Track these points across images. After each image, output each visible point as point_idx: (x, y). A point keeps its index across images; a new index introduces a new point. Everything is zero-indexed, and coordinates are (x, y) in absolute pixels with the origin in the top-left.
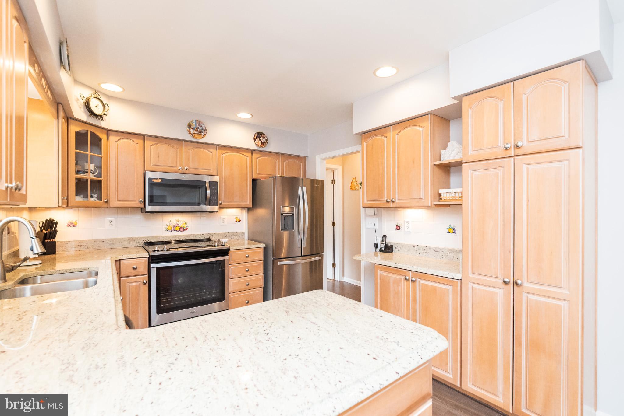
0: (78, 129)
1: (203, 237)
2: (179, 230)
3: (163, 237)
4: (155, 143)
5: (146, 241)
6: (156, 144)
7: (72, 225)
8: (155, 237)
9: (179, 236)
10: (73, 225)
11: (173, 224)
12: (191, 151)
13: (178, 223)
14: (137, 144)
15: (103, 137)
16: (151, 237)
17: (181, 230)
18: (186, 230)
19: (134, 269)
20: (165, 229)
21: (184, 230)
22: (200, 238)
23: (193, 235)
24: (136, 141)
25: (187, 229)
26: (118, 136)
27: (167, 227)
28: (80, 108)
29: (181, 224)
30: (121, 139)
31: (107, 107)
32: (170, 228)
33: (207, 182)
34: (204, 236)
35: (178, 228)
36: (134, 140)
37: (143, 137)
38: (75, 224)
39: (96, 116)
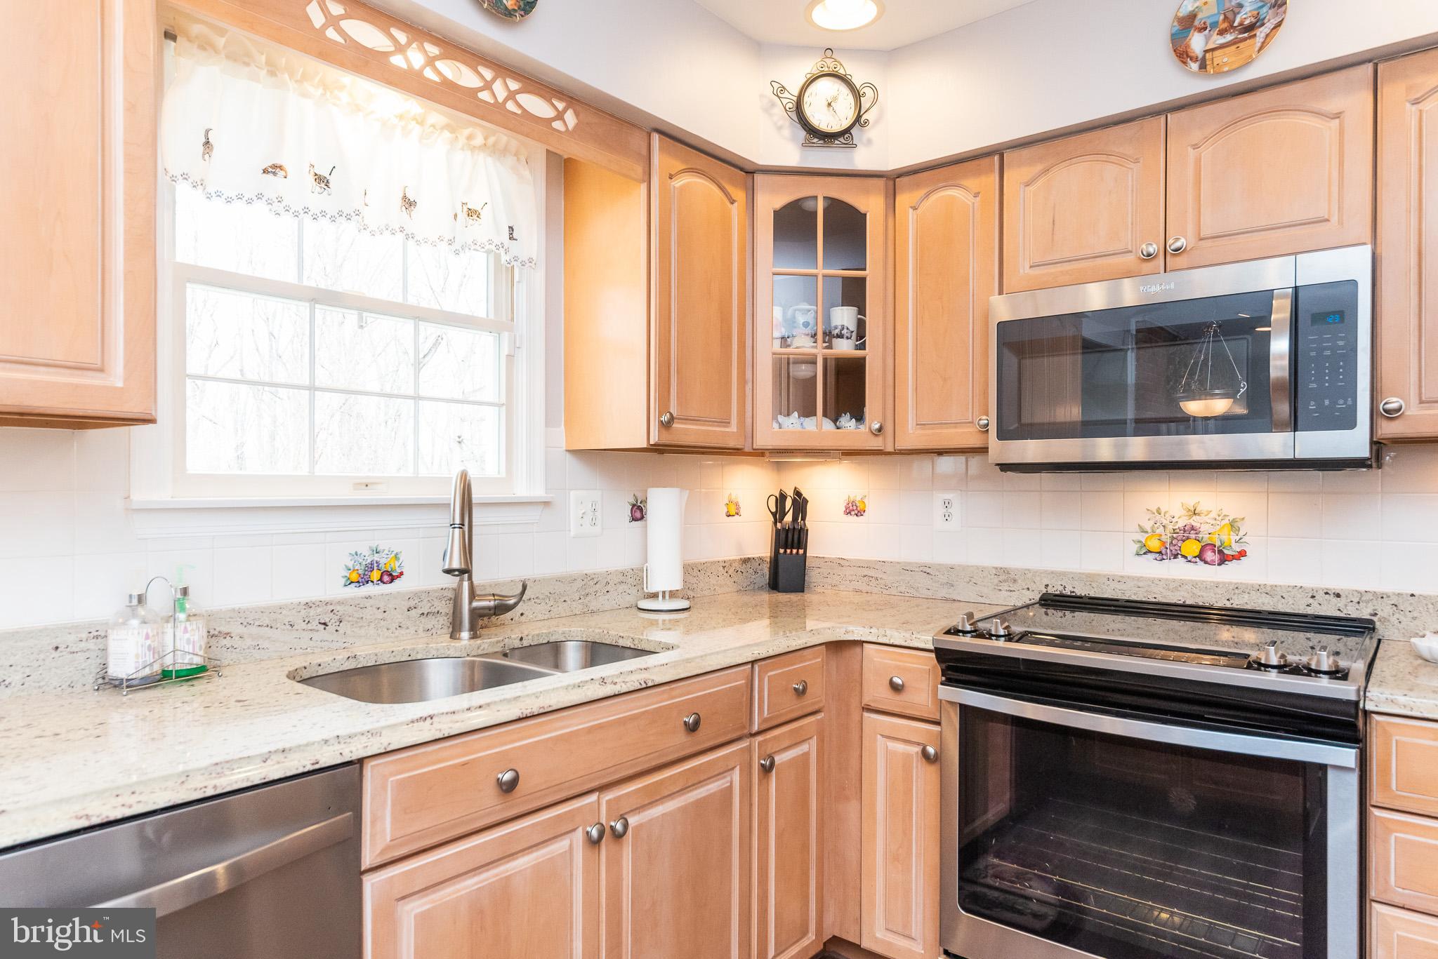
0: (780, 201)
1: (1329, 609)
2: (1200, 556)
3: (1120, 580)
4: (1039, 167)
5: (1055, 589)
6: (1046, 171)
7: (854, 510)
8: (1090, 578)
9: (1195, 584)
10: (856, 512)
11: (1170, 527)
12: (1206, 153)
13: (1195, 522)
14: (976, 195)
15: (870, 204)
16: (1073, 576)
17: (1209, 555)
18: (1234, 558)
19: (896, 688)
20: (1137, 546)
21: (1224, 559)
22: (1309, 611)
23: (1269, 591)
24: (972, 183)
25: (1242, 554)
26: (918, 186)
27: (1142, 537)
28: (780, 128)
29: (1208, 529)
30: (927, 195)
31: (869, 92)
32: (1154, 544)
33: (1283, 297)
34: (1340, 603)
35: (1192, 548)
36: (965, 183)
37: (994, 156)
38: (861, 507)
39: (827, 138)
